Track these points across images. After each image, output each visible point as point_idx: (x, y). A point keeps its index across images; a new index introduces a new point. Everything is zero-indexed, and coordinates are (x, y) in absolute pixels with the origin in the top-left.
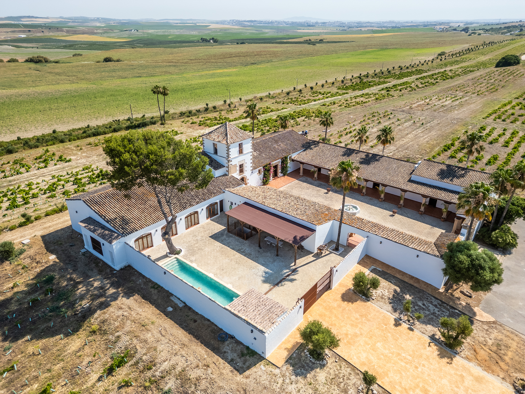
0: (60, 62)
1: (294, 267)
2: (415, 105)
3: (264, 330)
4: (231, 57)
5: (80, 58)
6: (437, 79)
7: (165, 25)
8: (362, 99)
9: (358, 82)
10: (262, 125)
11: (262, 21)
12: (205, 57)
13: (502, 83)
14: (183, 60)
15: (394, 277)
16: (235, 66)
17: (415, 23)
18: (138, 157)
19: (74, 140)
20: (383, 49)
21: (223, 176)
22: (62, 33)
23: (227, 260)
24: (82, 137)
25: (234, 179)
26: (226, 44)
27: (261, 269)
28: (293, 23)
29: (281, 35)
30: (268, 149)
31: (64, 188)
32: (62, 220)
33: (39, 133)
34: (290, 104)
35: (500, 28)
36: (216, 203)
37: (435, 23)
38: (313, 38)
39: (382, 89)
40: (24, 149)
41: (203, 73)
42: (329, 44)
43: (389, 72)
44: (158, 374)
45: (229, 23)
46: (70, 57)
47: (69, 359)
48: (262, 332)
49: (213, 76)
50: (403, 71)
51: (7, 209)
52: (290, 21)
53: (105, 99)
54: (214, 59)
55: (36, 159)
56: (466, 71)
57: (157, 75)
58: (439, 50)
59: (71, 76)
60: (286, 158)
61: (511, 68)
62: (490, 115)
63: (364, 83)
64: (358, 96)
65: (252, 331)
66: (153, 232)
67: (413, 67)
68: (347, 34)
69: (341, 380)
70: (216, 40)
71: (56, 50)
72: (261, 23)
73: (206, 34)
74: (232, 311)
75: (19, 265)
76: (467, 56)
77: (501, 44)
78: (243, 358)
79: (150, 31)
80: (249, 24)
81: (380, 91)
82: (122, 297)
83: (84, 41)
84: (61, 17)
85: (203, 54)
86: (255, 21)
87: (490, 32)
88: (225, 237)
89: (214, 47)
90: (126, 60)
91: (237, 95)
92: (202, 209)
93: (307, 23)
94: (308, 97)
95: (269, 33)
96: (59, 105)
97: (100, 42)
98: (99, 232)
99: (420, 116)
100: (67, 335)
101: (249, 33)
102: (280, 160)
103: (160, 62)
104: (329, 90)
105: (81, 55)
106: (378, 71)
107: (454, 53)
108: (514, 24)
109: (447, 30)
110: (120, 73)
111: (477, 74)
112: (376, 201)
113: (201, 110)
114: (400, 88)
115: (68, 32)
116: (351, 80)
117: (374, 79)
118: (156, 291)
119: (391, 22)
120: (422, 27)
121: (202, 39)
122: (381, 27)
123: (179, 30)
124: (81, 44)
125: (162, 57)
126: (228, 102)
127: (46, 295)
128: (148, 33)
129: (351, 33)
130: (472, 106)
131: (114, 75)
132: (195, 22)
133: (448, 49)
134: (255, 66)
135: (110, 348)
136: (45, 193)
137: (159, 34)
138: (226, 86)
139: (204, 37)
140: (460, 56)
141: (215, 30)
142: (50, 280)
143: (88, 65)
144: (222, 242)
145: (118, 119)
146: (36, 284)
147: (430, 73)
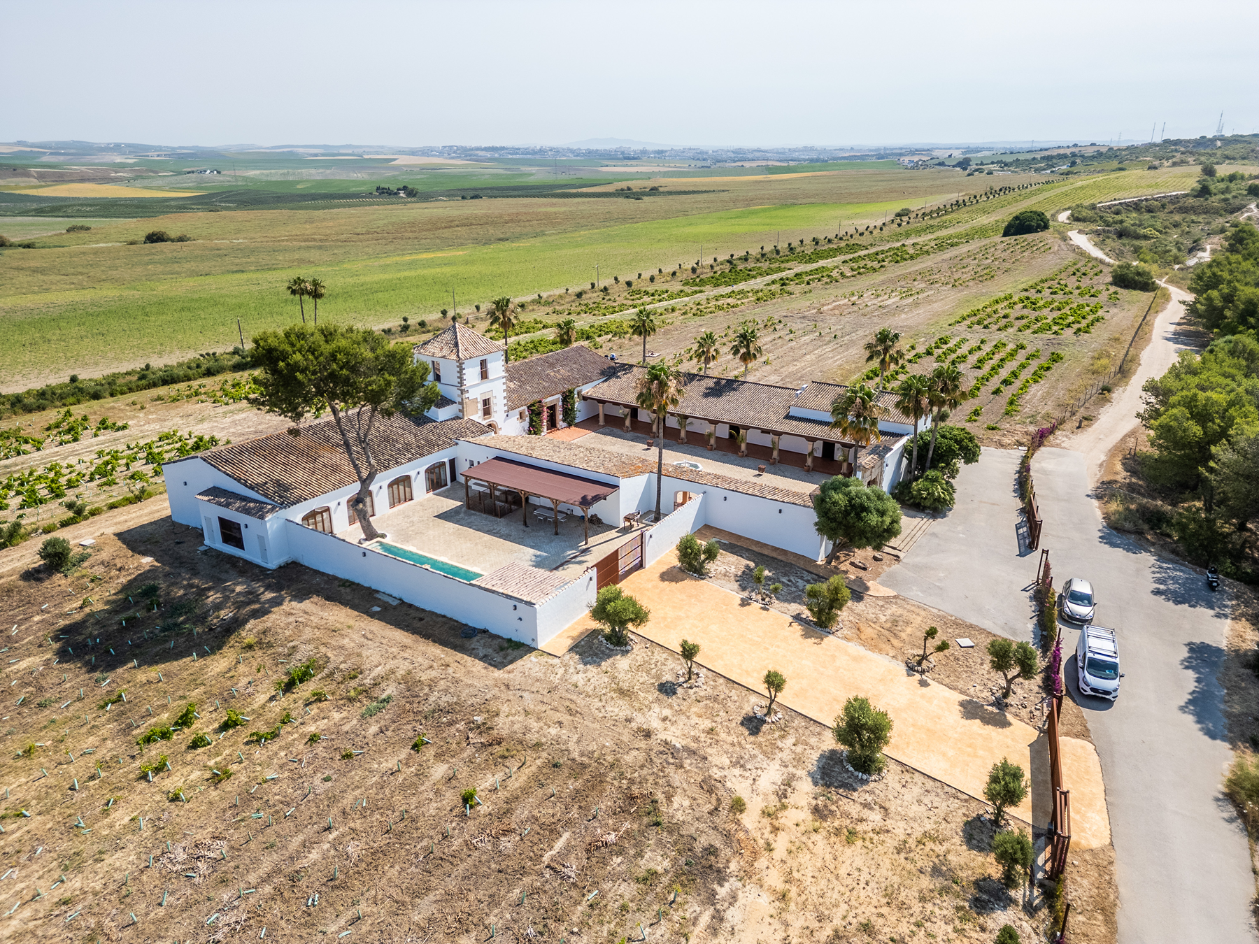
0: (37, 245)
1: (584, 547)
2: (830, 307)
3: (533, 601)
4: (450, 227)
5: (83, 234)
6: (884, 261)
7: (288, 158)
8: (730, 300)
9: (727, 271)
10: (526, 350)
11: (519, 149)
12: (390, 227)
13: (1007, 265)
14: (337, 234)
15: (747, 550)
16: (462, 244)
17: (859, 151)
18: (316, 358)
19: (122, 393)
20: (785, 206)
21: (454, 419)
22: (27, 179)
23: (469, 545)
24: (138, 386)
25: (473, 423)
26: (437, 200)
27: (529, 553)
28: (590, 152)
29: (562, 178)
30: (536, 378)
31: (128, 469)
32: (146, 511)
33: (37, 384)
34: (583, 315)
35: (1034, 159)
36: (444, 464)
37: (899, 151)
38: (636, 185)
39: (773, 282)
40: (15, 414)
41: (389, 261)
42: (670, 197)
43: (791, 249)
44: (368, 681)
45: (441, 153)
46: (61, 234)
47: (214, 682)
48: (530, 604)
49: (411, 265)
50: (819, 248)
51: (22, 507)
52: (584, 147)
53: (169, 318)
54: (411, 232)
55: (48, 429)
56: (941, 246)
57: (280, 266)
58: (898, 206)
59: (73, 274)
60: (571, 392)
61: (1029, 237)
62: (964, 319)
63: (737, 273)
64: (722, 296)
65: (515, 608)
66: (332, 505)
67: (841, 239)
68: (711, 175)
69: (653, 666)
70: (412, 190)
71: (19, 219)
72: (517, 154)
73: (385, 177)
74: (483, 585)
75: (83, 576)
76: (954, 215)
77: (1024, 191)
78: (502, 653)
79: (251, 173)
80: (488, 154)
81: (768, 285)
82: (290, 601)
83: (87, 199)
84: (20, 143)
85: (385, 221)
86: (503, 148)
87: (1011, 168)
88: (462, 515)
89: (409, 205)
90: (200, 237)
91: (469, 301)
92: (417, 470)
93: (623, 153)
94: (620, 300)
95: (537, 175)
96: (64, 332)
97: (126, 199)
98: (237, 505)
99: (833, 324)
100: (202, 655)
101: (489, 173)
102: (559, 396)
103: (283, 241)
104: (665, 287)
105: (88, 229)
106: (768, 248)
107: (928, 211)
108: (1062, 151)
109: (925, 165)
110: (192, 265)
111: (963, 249)
112: (733, 457)
113: (393, 330)
114: (807, 279)
115: (41, 176)
116: (712, 267)
117: (759, 265)
118: (348, 590)
119: (806, 149)
120: (874, 160)
121: (378, 189)
122: (787, 161)
123: (321, 171)
124: (82, 205)
125: (288, 229)
126: (451, 314)
127: (149, 610)
128: (246, 179)
129: (720, 174)
130: (936, 305)
131: (177, 269)
132: (360, 151)
133: (915, 204)
134: (507, 244)
135: (282, 663)
136: (92, 479)
137: (274, 179)
138: (445, 285)
139: (382, 186)
140: (938, 216)
141: (410, 169)
142: (153, 590)
143: (109, 250)
144: (457, 522)
145: (211, 352)
146: (126, 599)
147: (872, 250)
